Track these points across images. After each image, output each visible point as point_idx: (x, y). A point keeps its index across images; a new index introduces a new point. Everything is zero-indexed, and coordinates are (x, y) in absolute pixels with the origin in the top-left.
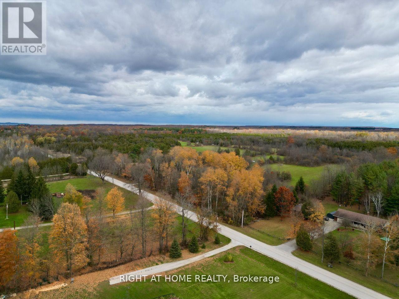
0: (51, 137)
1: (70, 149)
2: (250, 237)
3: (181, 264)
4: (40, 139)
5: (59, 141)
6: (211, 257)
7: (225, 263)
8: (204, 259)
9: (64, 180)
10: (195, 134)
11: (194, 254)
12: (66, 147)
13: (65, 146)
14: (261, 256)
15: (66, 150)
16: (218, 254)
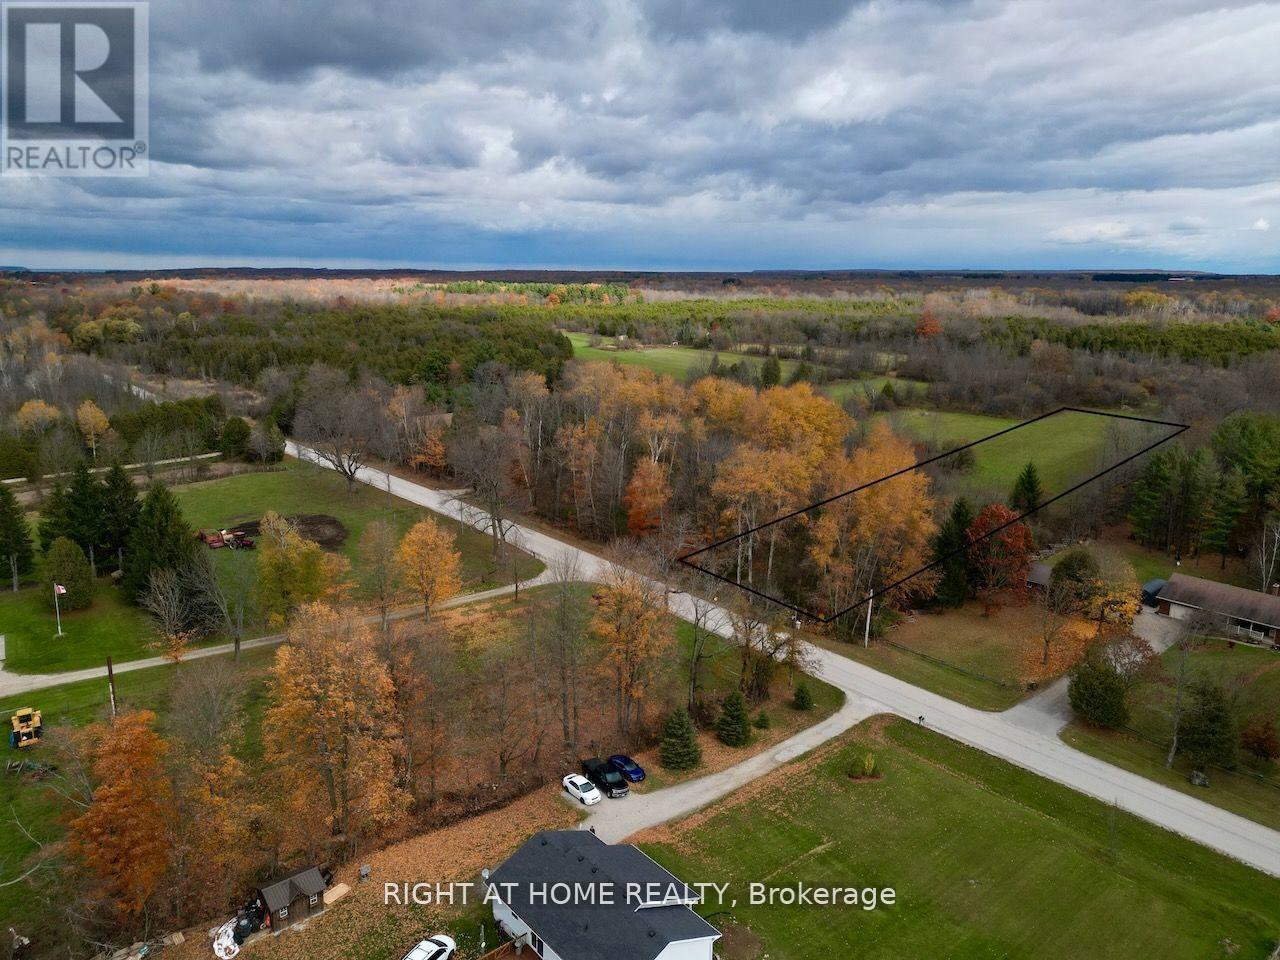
0: (122, 318)
1: (198, 364)
2: (902, 683)
3: (707, 790)
4: (89, 327)
5: (154, 334)
6: (800, 759)
7: (853, 781)
8: (777, 770)
9: (210, 479)
10: (604, 303)
11: (740, 753)
12: (182, 356)
13: (179, 352)
14: (963, 752)
15: (187, 367)
16: (818, 748)
